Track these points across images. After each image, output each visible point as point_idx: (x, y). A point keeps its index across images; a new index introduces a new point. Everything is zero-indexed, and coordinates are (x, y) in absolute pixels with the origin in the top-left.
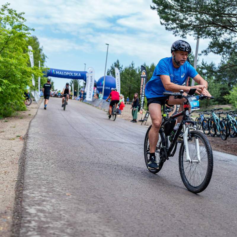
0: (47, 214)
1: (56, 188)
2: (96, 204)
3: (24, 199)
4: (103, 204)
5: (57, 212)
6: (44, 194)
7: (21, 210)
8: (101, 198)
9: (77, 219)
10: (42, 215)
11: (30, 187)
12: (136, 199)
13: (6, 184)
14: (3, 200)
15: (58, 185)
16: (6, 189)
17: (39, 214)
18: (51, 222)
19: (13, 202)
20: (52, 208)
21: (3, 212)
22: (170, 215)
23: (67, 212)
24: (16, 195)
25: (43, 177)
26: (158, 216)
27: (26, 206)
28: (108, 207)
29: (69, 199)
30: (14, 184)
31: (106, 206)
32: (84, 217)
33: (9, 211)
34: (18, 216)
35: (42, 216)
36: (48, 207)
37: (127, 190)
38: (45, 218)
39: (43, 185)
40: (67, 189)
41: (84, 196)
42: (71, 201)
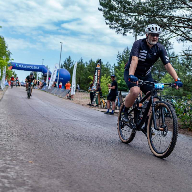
0: (11, 181)
1: (20, 157)
2: (57, 171)
4: (64, 170)
5: (21, 178)
6: (8, 162)
8: (62, 165)
9: (40, 184)
10: (6, 181)
12: (93, 165)
15: (21, 154)
18: (15, 187)
20: (16, 174)
22: (125, 180)
23: (30, 178)
25: (7, 147)
26: (115, 180)
28: (69, 173)
29: (32, 166)
31: (66, 172)
32: (47, 182)
36: (12, 173)
37: (84, 158)
38: (9, 183)
39: (8, 155)
40: (30, 157)
41: (46, 163)
42: (33, 168)
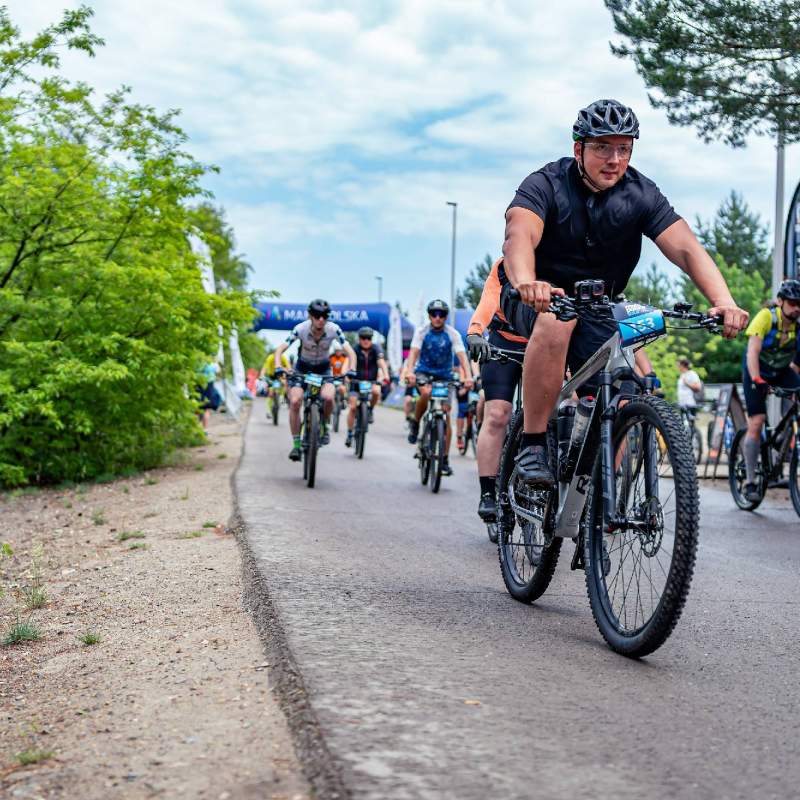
0: (435, 778)
1: (420, 683)
2: (590, 732)
3: (327, 727)
4: (616, 729)
5: (468, 767)
6: (389, 706)
7: (334, 766)
8: (598, 709)
9: (553, 789)
10: (416, 779)
11: (330, 686)
12: (723, 704)
13: (232, 680)
14: (249, 735)
15: (422, 673)
16: (243, 698)
17: (405, 777)
19: (285, 740)
20: (440, 752)
21: (268, 779)
23: (502, 764)
24: (288, 715)
25: (354, 647)
27: (343, 750)
28: (638, 739)
29: (485, 717)
30: (263, 676)
31: (629, 737)
32: (575, 780)
33: (287, 772)
34: (334, 790)
35: (420, 784)
36: (426, 750)
38: (434, 789)
39: (371, 677)
40: (459, 683)
41: (533, 705)
42: (494, 724)
